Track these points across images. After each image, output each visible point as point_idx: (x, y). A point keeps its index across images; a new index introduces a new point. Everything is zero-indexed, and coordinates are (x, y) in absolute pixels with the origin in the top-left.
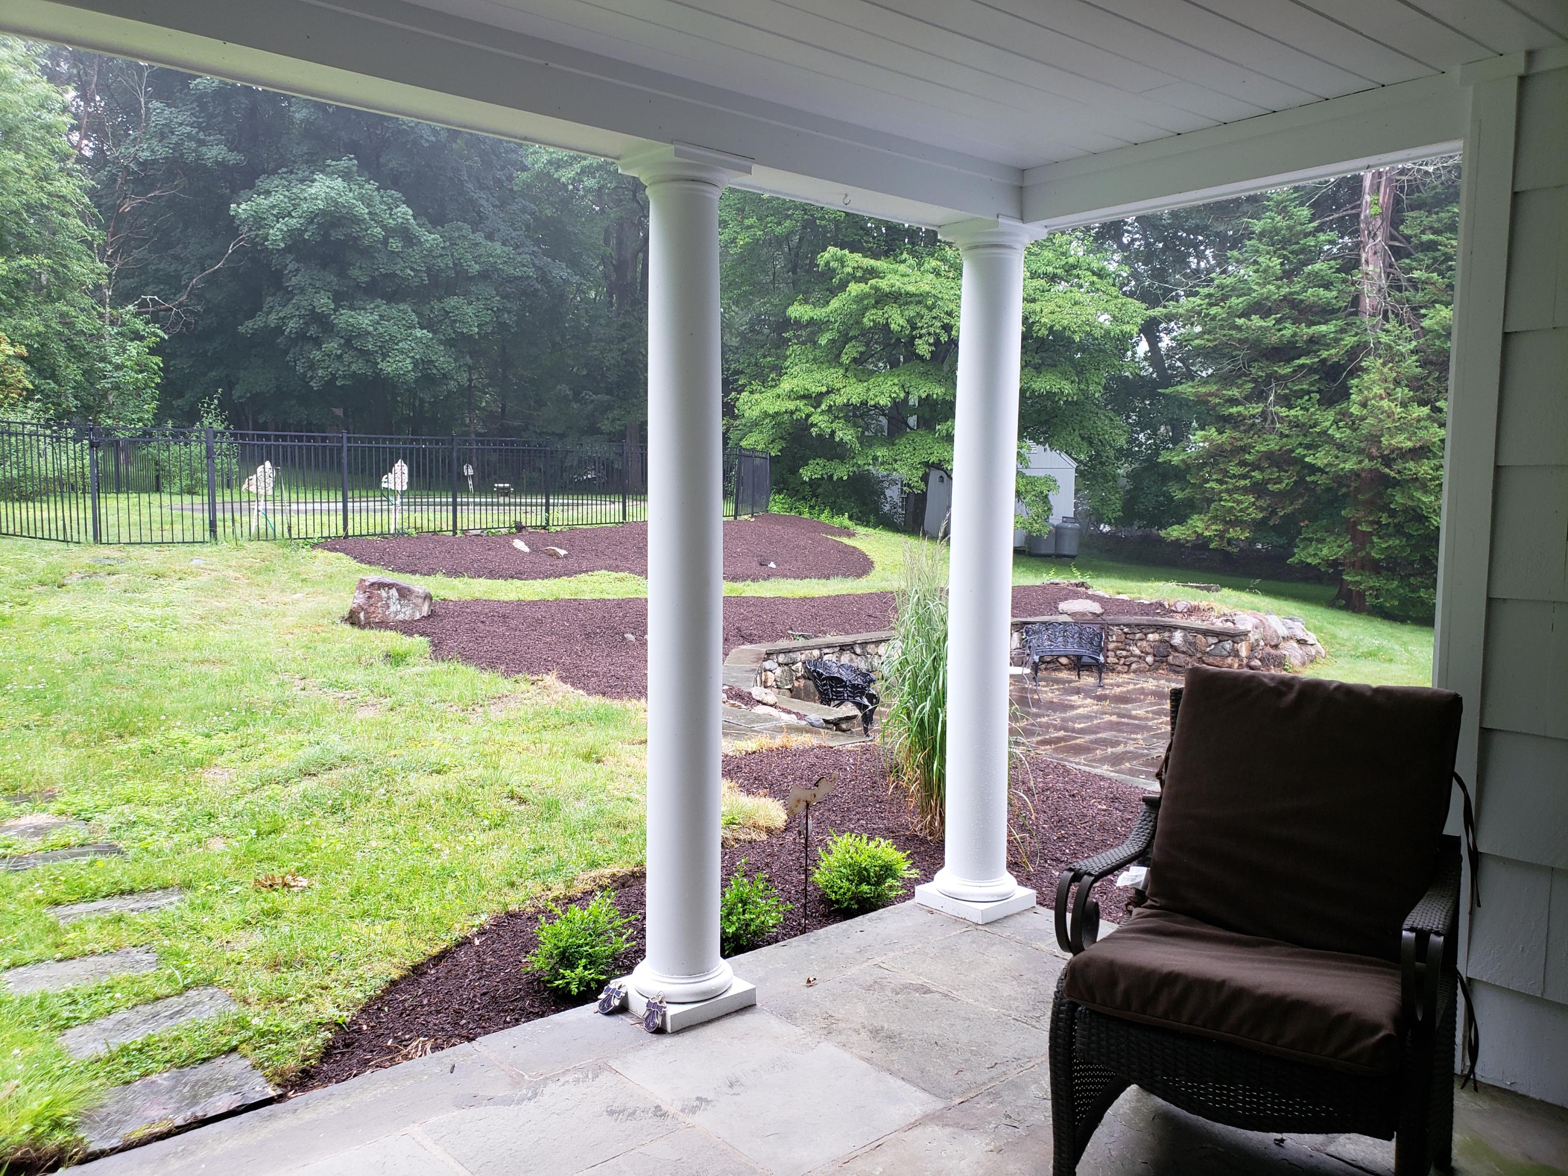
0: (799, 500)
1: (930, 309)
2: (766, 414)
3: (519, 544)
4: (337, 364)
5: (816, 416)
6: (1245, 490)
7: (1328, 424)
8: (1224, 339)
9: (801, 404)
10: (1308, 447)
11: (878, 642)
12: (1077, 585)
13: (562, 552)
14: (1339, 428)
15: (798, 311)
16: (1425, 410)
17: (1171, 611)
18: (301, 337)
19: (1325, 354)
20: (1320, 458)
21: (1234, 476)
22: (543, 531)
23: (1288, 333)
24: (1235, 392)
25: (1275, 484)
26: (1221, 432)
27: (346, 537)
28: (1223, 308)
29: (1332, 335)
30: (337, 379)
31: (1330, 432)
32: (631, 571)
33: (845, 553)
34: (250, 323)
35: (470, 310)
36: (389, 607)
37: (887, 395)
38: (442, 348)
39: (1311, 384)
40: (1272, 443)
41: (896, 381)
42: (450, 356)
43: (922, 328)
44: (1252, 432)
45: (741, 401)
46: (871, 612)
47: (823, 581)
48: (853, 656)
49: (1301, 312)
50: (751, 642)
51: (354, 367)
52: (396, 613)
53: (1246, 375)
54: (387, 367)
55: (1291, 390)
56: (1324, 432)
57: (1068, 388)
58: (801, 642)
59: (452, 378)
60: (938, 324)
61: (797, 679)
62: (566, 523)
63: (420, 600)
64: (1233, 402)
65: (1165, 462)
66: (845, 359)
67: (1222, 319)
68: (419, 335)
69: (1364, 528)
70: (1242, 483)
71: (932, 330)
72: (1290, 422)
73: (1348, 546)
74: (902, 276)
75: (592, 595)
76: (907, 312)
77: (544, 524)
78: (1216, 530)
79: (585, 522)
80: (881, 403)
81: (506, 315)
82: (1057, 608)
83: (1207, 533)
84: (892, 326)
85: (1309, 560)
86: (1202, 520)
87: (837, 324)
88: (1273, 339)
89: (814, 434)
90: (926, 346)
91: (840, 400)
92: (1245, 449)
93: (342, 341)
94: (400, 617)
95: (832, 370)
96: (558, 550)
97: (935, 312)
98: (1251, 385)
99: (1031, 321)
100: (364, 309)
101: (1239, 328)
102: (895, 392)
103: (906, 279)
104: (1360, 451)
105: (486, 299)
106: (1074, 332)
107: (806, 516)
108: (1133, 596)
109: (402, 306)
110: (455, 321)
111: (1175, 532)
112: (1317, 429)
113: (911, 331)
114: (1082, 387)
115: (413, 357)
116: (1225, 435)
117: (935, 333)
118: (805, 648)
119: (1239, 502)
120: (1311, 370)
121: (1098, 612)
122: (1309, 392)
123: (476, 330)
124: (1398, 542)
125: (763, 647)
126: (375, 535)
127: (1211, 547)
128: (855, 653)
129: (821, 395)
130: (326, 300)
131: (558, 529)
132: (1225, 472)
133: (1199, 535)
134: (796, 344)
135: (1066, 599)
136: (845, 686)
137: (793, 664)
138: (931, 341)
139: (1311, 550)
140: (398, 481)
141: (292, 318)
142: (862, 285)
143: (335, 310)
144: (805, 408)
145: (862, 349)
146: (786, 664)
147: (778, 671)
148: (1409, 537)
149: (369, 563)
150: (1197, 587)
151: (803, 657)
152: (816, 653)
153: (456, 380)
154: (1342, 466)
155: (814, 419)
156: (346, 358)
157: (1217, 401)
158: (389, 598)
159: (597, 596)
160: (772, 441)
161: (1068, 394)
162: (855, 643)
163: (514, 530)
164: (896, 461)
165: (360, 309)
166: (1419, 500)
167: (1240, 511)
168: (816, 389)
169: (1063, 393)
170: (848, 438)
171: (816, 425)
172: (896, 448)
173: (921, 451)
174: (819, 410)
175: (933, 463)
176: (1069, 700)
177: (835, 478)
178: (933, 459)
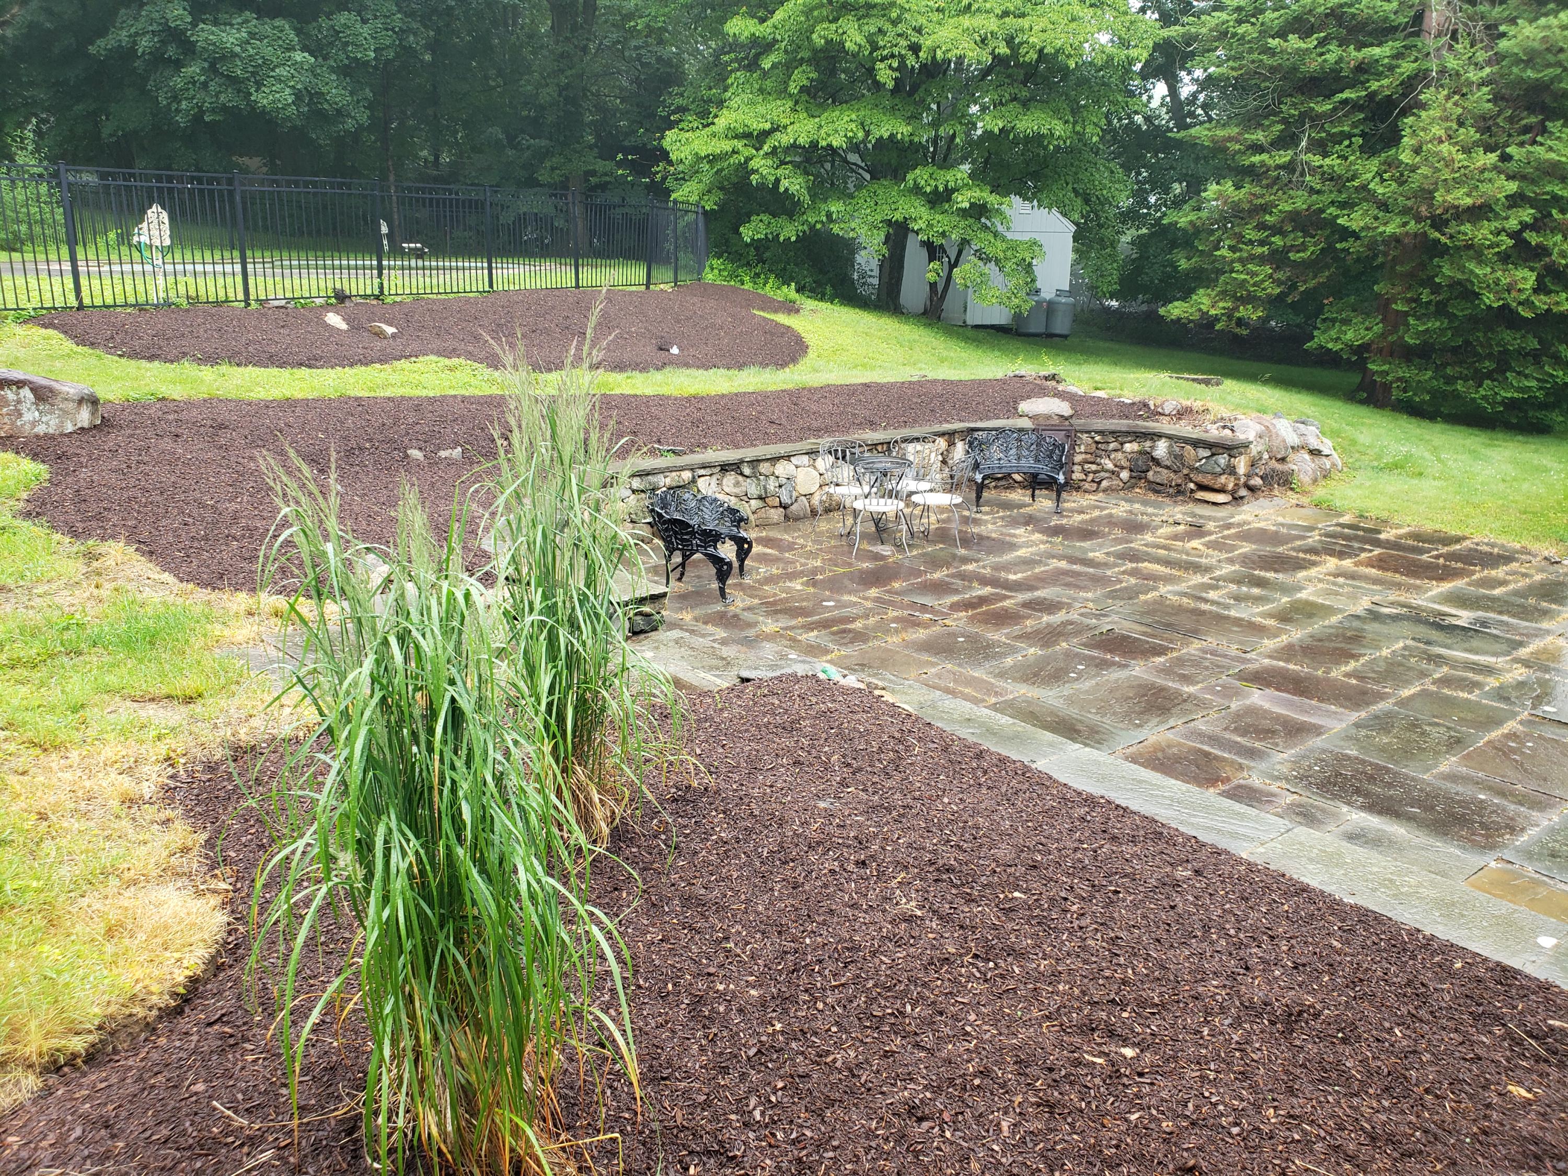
0: (741, 267)
1: (894, 23)
2: (699, 159)
3: (334, 320)
4: (203, 94)
5: (758, 160)
6: (1262, 260)
7: (1369, 176)
8: (1252, 66)
9: (739, 144)
10: (1343, 205)
12: (1046, 378)
13: (390, 330)
14: (1383, 180)
15: (736, 26)
16: (1493, 157)
17: (1156, 414)
18: (158, 59)
19: (1374, 86)
20: (1355, 220)
21: (1251, 242)
22: (375, 302)
23: (1331, 58)
24: (1259, 136)
25: (1298, 252)
26: (1238, 187)
27: (81, 307)
28: (1253, 24)
29: (1386, 61)
30: (204, 112)
31: (1371, 186)
34: (101, 42)
36: (20, 415)
37: (842, 134)
39: (1354, 125)
40: (1299, 201)
41: (854, 117)
43: (884, 47)
44: (1276, 187)
46: (775, 416)
48: (740, 478)
49: (1350, 31)
51: (222, 98)
52: (34, 423)
53: (1275, 114)
54: (263, 99)
55: (1328, 133)
56: (1364, 187)
57: (1059, 129)
58: (670, 460)
60: (904, 43)
62: (407, 291)
64: (1258, 148)
65: (1170, 224)
66: (793, 88)
67: (1252, 41)
68: (299, 59)
69: (1400, 307)
70: (1260, 250)
71: (896, 51)
72: (1324, 173)
73: (1378, 329)
76: (866, 27)
77: (377, 292)
78: (1224, 308)
79: (435, 291)
80: (835, 144)
82: (1016, 409)
83: (1213, 312)
84: (848, 44)
85: (1330, 346)
86: (1209, 295)
87: (784, 44)
88: (1313, 65)
89: (754, 183)
90: (889, 72)
91: (785, 139)
92: (1265, 209)
93: (206, 65)
94: (41, 429)
95: (779, 103)
96: (386, 327)
97: (900, 28)
98: (1280, 127)
99: (1017, 41)
100: (232, 25)
101: (1271, 52)
102: (852, 130)
104: (1405, 211)
106: (1069, 56)
107: (749, 285)
108: (1113, 392)
109: (278, 22)
111: (1176, 310)
112: (1356, 183)
113: (871, 53)
114: (1078, 128)
115: (293, 87)
116: (1243, 191)
119: (1253, 274)
120: (1356, 106)
122: (1350, 136)
124: (1438, 324)
126: (126, 305)
127: (1217, 328)
128: (742, 474)
129: (765, 134)
130: (181, 12)
131: (398, 299)
132: (1240, 237)
133: (1204, 314)
135: (1029, 397)
137: (654, 490)
138: (895, 65)
139: (1333, 333)
140: (155, 233)
141: (144, 34)
143: (194, 25)
144: (744, 150)
145: (814, 75)
147: (632, 500)
148: (1452, 317)
149: (92, 344)
150: (1193, 380)
151: (668, 481)
152: (687, 475)
154: (1381, 229)
155: (756, 163)
156: (213, 86)
157: (1237, 147)
158: (19, 402)
160: (708, 192)
161: (1060, 138)
162: (742, 461)
163: (333, 301)
165: (225, 24)
166: (1472, 272)
167: (1254, 285)
168: (758, 125)
169: (1052, 135)
170: (793, 189)
171: (757, 171)
172: (854, 202)
173: (884, 207)
174: (762, 152)
175: (897, 221)
176: (1014, 536)
177: (782, 239)
178: (898, 216)
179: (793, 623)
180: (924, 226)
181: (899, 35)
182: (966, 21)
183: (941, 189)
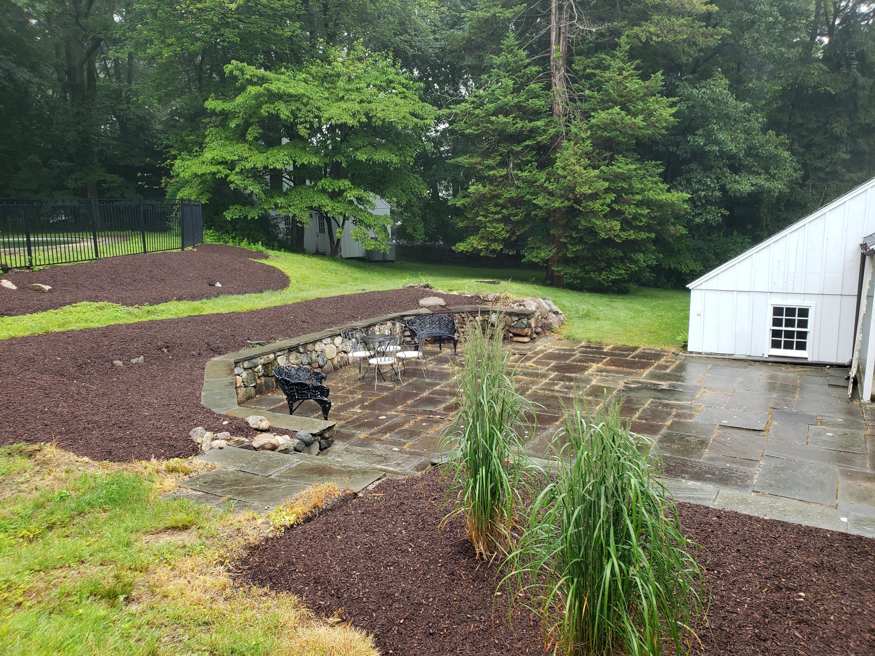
0: (224, 233)
1: (305, 105)
2: (196, 175)
3: (7, 283)
5: (233, 176)
6: (498, 221)
7: (543, 180)
8: (484, 129)
9: (220, 168)
10: (532, 194)
11: (314, 342)
12: (425, 287)
13: (47, 288)
14: (550, 182)
15: (211, 104)
16: (597, 172)
17: (485, 301)
19: (540, 139)
20: (540, 201)
21: (492, 213)
22: (27, 271)
23: (519, 125)
24: (490, 162)
25: (514, 216)
26: (485, 186)
28: (482, 110)
29: (543, 128)
31: (545, 185)
32: (110, 300)
33: (269, 272)
37: (281, 162)
39: (532, 157)
40: (513, 193)
41: (286, 153)
43: (301, 117)
44: (501, 186)
45: (176, 166)
46: (304, 319)
47: (258, 295)
48: (298, 354)
49: (524, 113)
50: (220, 354)
53: (496, 152)
55: (521, 160)
56: (541, 185)
57: (395, 159)
58: (258, 350)
60: (312, 115)
61: (259, 377)
62: (47, 262)
64: (491, 168)
65: (452, 205)
66: (249, 137)
67: (483, 117)
69: (563, 240)
70: (497, 216)
71: (308, 119)
72: (523, 179)
73: (554, 251)
74: (285, 82)
75: (78, 325)
76: (290, 107)
77: (28, 264)
78: (484, 245)
79: (64, 261)
80: (278, 167)
82: (418, 304)
83: (479, 247)
84: (282, 116)
85: (534, 260)
86: (475, 239)
87: (241, 114)
88: (511, 129)
89: (232, 188)
90: (304, 130)
91: (249, 166)
92: (498, 196)
95: (240, 145)
96: (43, 286)
97: (309, 108)
98: (500, 158)
99: (370, 115)
101: (492, 123)
102: (286, 160)
103: (287, 85)
104: (561, 196)
106: (397, 123)
108: (460, 292)
111: (461, 247)
112: (538, 184)
113: (294, 120)
114: (402, 158)
116: (487, 188)
117: (310, 122)
118: (263, 354)
119: (496, 228)
120: (531, 148)
121: (443, 304)
122: (530, 162)
124: (581, 247)
125: (230, 357)
127: (481, 255)
128: (299, 352)
129: (234, 162)
131: (41, 268)
132: (487, 210)
133: (474, 249)
134: (212, 127)
135: (423, 297)
137: (255, 367)
138: (308, 126)
139: (534, 254)
142: (258, 88)
144: (224, 171)
145: (260, 131)
146: (250, 368)
147: (244, 374)
148: (586, 243)
150: (488, 282)
151: (262, 361)
152: (272, 356)
154: (553, 205)
155: (232, 178)
157: (481, 167)
159: (82, 325)
160: (202, 194)
161: (396, 164)
162: (299, 345)
164: (290, 206)
166: (594, 223)
167: (497, 233)
168: (230, 157)
169: (392, 162)
170: (256, 191)
171: (233, 182)
172: (289, 197)
173: (306, 200)
174: (234, 172)
175: (315, 207)
176: (444, 369)
177: (249, 218)
178: (315, 205)
179: (372, 431)
180: (330, 209)
181: (309, 111)
182: (344, 105)
183: (337, 190)
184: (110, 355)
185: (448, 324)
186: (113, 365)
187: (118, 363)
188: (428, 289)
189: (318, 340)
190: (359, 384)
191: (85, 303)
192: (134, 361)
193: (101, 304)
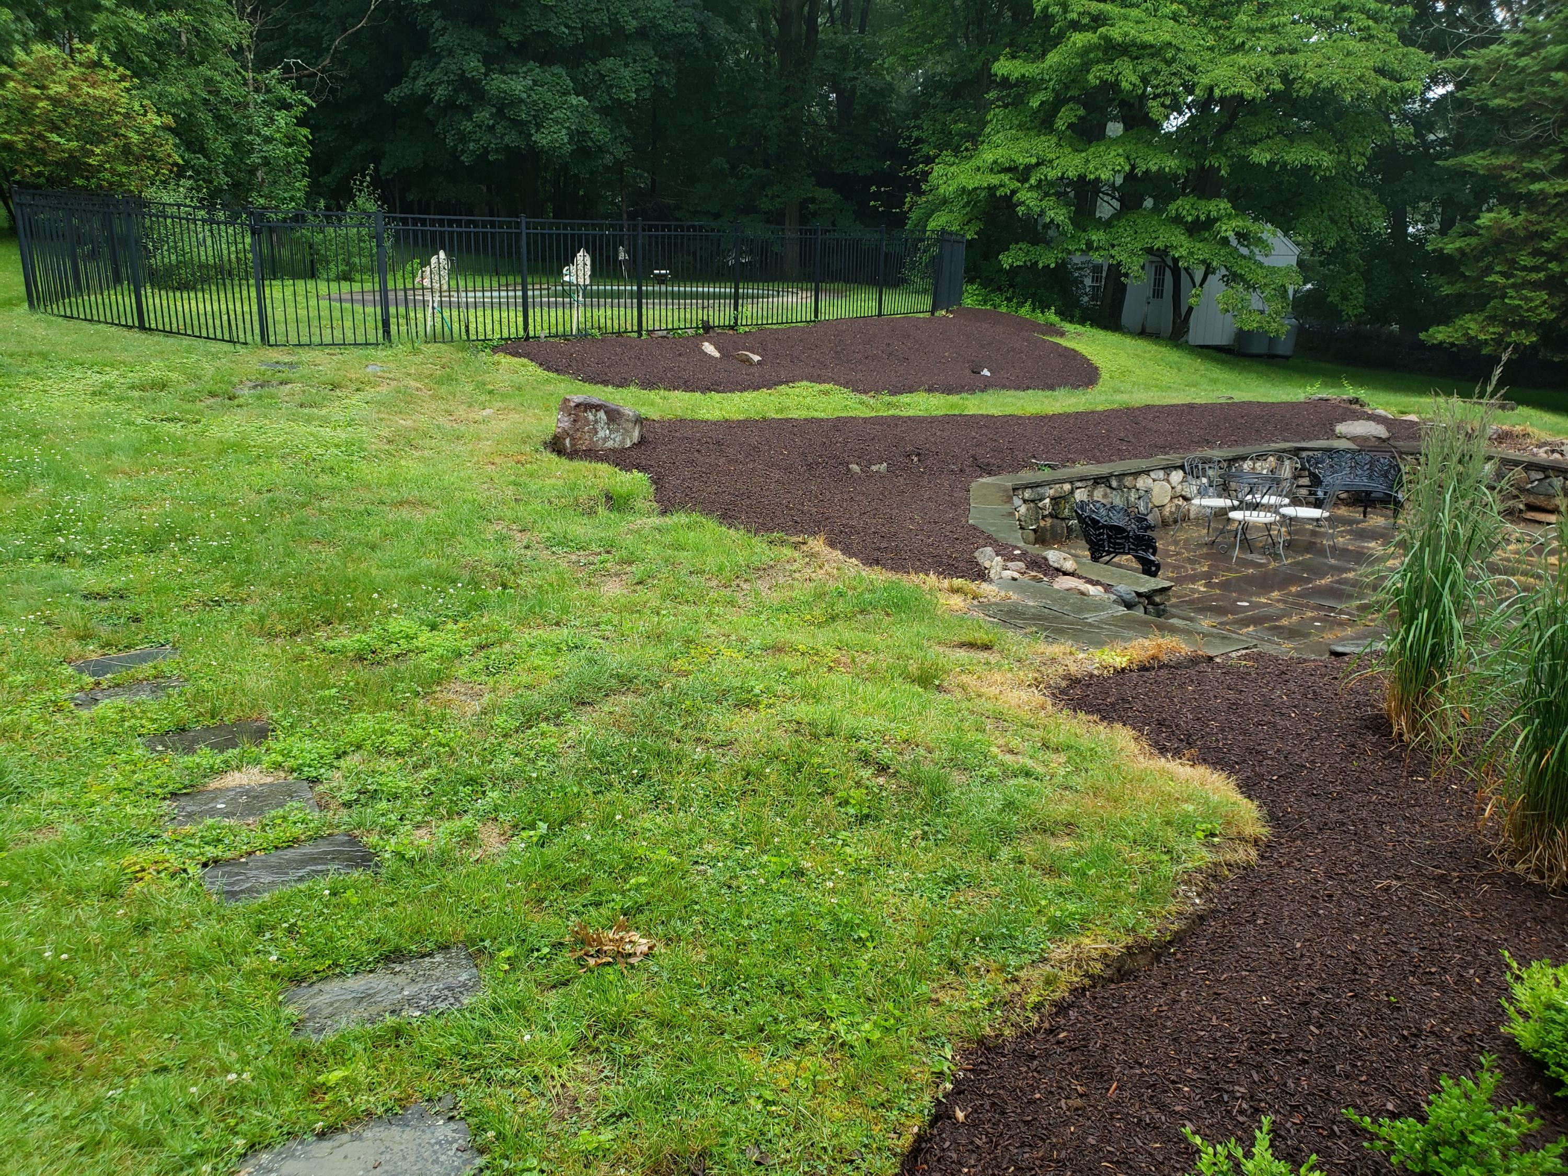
0: (993, 291)
1: (1169, 63)
2: (963, 190)
3: (709, 348)
4: (489, 136)
5: (1024, 192)
6: (1536, 286)
8: (1532, 97)
9: (1005, 178)
11: (1137, 474)
12: (1350, 402)
13: (756, 358)
15: (1004, 67)
18: (450, 106)
21: (1524, 268)
22: (731, 332)
24: (1538, 165)
26: (1516, 214)
27: (527, 338)
30: (488, 153)
32: (837, 383)
33: (1066, 357)
34: (395, 91)
35: (626, 73)
36: (596, 433)
38: (597, 117)
41: (1119, 152)
42: (606, 127)
43: (1157, 86)
44: (1554, 214)
45: (935, 174)
46: (1122, 435)
47: (1049, 393)
48: (1108, 490)
50: (990, 474)
51: (507, 139)
52: (605, 439)
53: (1555, 143)
54: (542, 139)
57: (1326, 160)
58: (1046, 475)
59: (608, 152)
61: (1044, 517)
62: (755, 322)
63: (631, 425)
64: (1535, 177)
65: (1434, 251)
66: (1060, 124)
68: (575, 102)
70: (1534, 276)
71: (1169, 89)
74: (1137, 22)
75: (799, 413)
76: (1140, 67)
77: (732, 323)
78: (1494, 333)
79: (774, 321)
80: (1103, 177)
81: (665, 79)
82: (1333, 431)
83: (1482, 337)
84: (1124, 84)
86: (1475, 320)
89: (1021, 213)
90: (1161, 109)
91: (1052, 174)
92: (1544, 235)
93: (494, 110)
94: (609, 444)
95: (1043, 138)
96: (751, 355)
97: (1174, 68)
98: (1560, 156)
99: (1291, 77)
100: (517, 73)
102: (1120, 164)
103: (1142, 27)
105: (644, 60)
106: (1345, 90)
107: (1003, 309)
108: (1422, 416)
109: (557, 69)
110: (611, 86)
111: (1440, 334)
114: (1342, 158)
115: (568, 128)
116: (1520, 218)
117: (1174, 93)
118: (1055, 482)
119: (1527, 299)
121: (1383, 436)
123: (634, 96)
125: (1006, 480)
126: (557, 336)
127: (1484, 352)
128: (1110, 487)
129: (1029, 169)
130: (476, 64)
131: (747, 329)
132: (1513, 263)
133: (1470, 339)
134: (998, 107)
135: (1344, 420)
136: (1127, 537)
137: (1041, 500)
138: (1168, 102)
140: (581, 274)
141: (440, 84)
142: (1089, 35)
143: (486, 75)
144: (1008, 182)
145: (1082, 112)
146: (1032, 501)
147: (1023, 509)
149: (557, 371)
151: (1052, 492)
152: (1067, 487)
153: (611, 153)
155: (1023, 195)
156: (499, 129)
157: (1515, 175)
158: (596, 422)
159: (804, 414)
160: (968, 222)
161: (1328, 168)
162: (1111, 475)
163: (701, 331)
164: (1113, 246)
165: (512, 73)
167: (1528, 310)
168: (1022, 160)
169: (1320, 166)
170: (1060, 219)
171: (1023, 202)
172: (1113, 230)
173: (1144, 235)
174: (1027, 185)
175: (1158, 249)
177: (1040, 265)
178: (1158, 244)
179: (1224, 619)
180: (1184, 253)
181: (1174, 74)
182: (1241, 59)
183: (1203, 218)
184: (845, 455)
185: (1387, 472)
186: (849, 470)
187: (855, 467)
188: (1357, 407)
189: (1143, 472)
190: (1205, 550)
191: (805, 383)
192: (874, 468)
193: (826, 387)
